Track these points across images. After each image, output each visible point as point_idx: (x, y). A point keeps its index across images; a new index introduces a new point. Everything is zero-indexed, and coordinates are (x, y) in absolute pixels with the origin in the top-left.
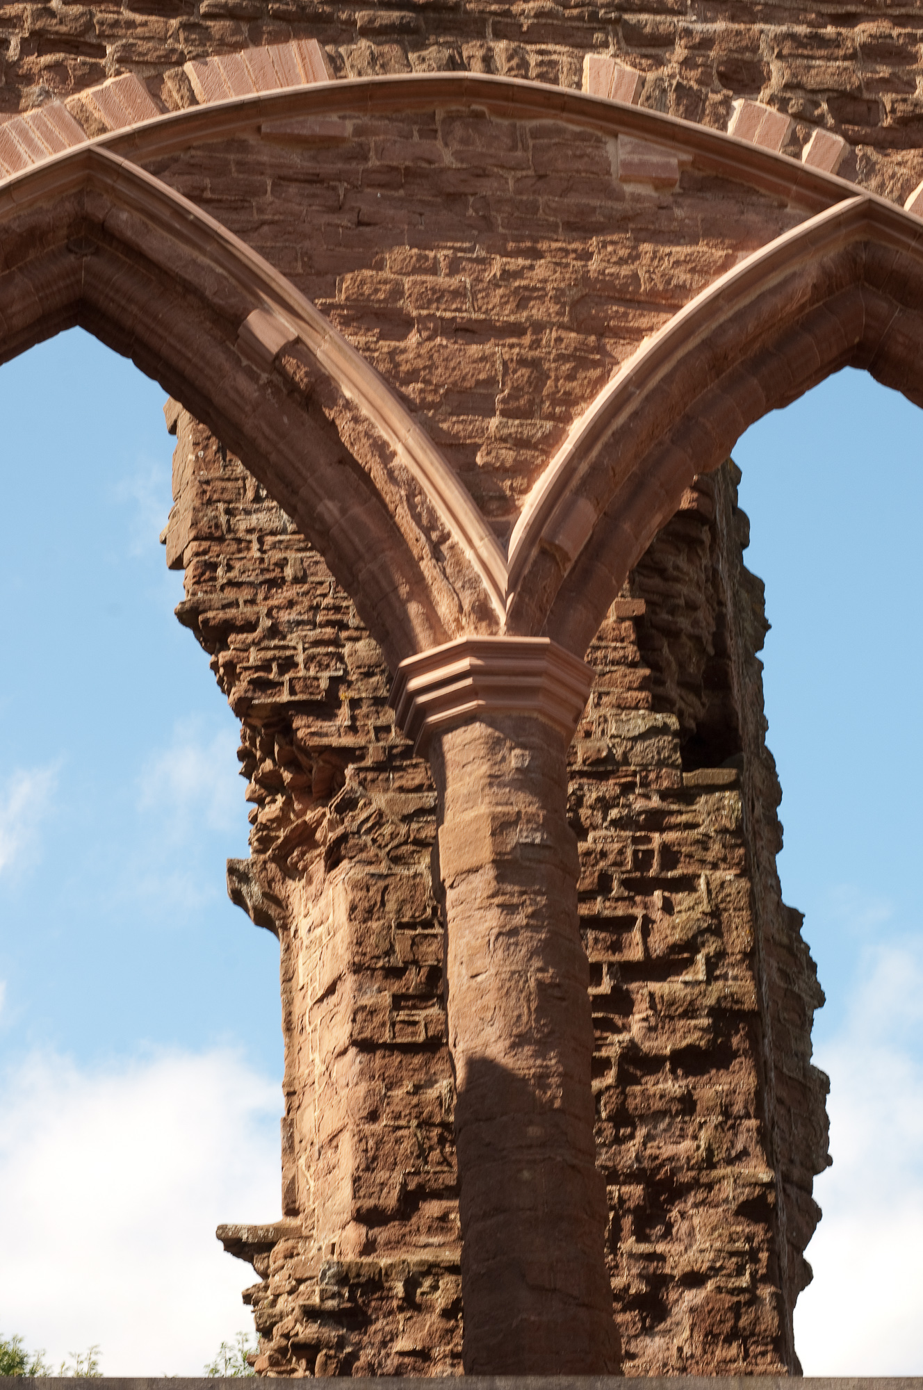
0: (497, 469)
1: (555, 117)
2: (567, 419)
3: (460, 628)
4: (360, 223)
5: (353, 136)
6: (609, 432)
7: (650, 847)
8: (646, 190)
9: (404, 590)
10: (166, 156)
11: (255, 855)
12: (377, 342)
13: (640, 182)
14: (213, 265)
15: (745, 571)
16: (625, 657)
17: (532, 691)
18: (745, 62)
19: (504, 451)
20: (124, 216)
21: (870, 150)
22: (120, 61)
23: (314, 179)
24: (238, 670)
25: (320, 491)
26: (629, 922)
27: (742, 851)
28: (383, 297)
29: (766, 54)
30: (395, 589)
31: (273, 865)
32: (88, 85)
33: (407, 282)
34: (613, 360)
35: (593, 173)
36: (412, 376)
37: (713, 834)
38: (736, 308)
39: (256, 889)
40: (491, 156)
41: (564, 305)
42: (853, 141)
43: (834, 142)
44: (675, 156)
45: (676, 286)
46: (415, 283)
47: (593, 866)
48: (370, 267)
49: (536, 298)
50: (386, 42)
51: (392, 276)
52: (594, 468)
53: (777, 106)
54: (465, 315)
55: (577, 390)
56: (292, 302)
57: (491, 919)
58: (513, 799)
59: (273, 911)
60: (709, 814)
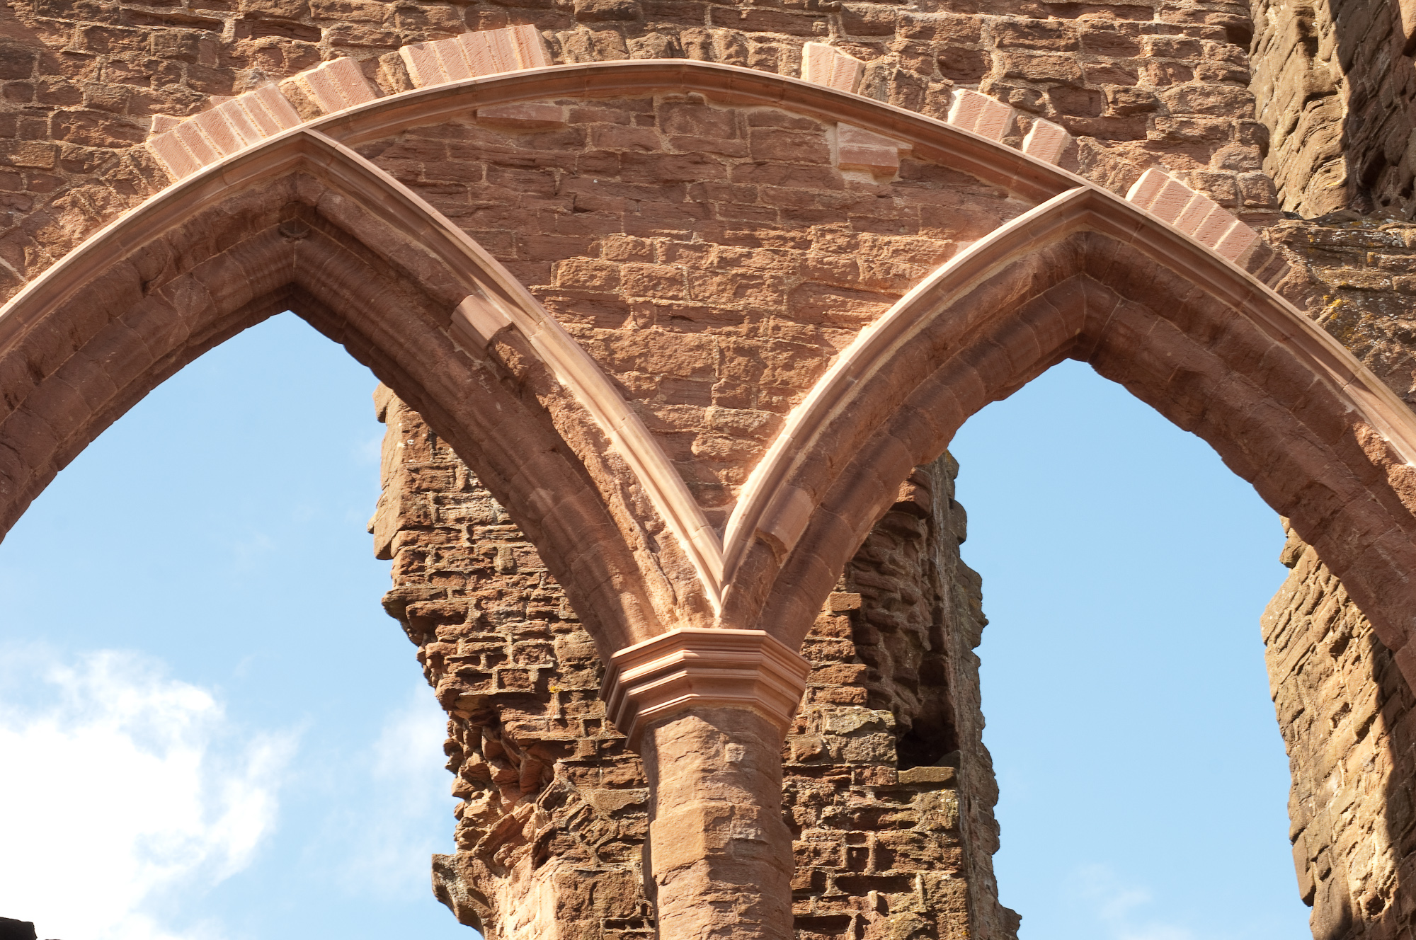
0: (713, 458)
1: (773, 104)
2: (783, 408)
3: (675, 619)
4: (576, 210)
5: (571, 122)
6: (827, 422)
7: (864, 845)
8: (865, 179)
9: (617, 580)
10: (380, 140)
11: (461, 851)
12: (591, 329)
13: (860, 170)
14: (426, 249)
15: (962, 566)
16: (840, 652)
17: (748, 684)
18: (966, 51)
19: (719, 440)
20: (337, 200)
21: (1091, 141)
22: (334, 44)
23: (530, 165)
24: (446, 662)
25: (532, 479)
26: (842, 922)
27: (958, 850)
28: (598, 283)
29: (987, 43)
30: (609, 579)
31: (479, 861)
32: (302, 69)
33: (623, 269)
34: (831, 350)
35: (812, 161)
36: (627, 364)
37: (929, 833)
38: (956, 298)
39: (461, 886)
40: (709, 143)
41: (781, 295)
42: (1075, 132)
43: (1056, 133)
44: (894, 144)
45: (895, 275)
46: (631, 270)
47: (806, 864)
48: (585, 254)
49: (753, 286)
50: (604, 28)
51: (608, 263)
52: (812, 459)
53: (998, 96)
54: (681, 302)
55: (794, 380)
56: (506, 288)
57: (704, 917)
58: (726, 795)
59: (479, 909)
60: (925, 812)
